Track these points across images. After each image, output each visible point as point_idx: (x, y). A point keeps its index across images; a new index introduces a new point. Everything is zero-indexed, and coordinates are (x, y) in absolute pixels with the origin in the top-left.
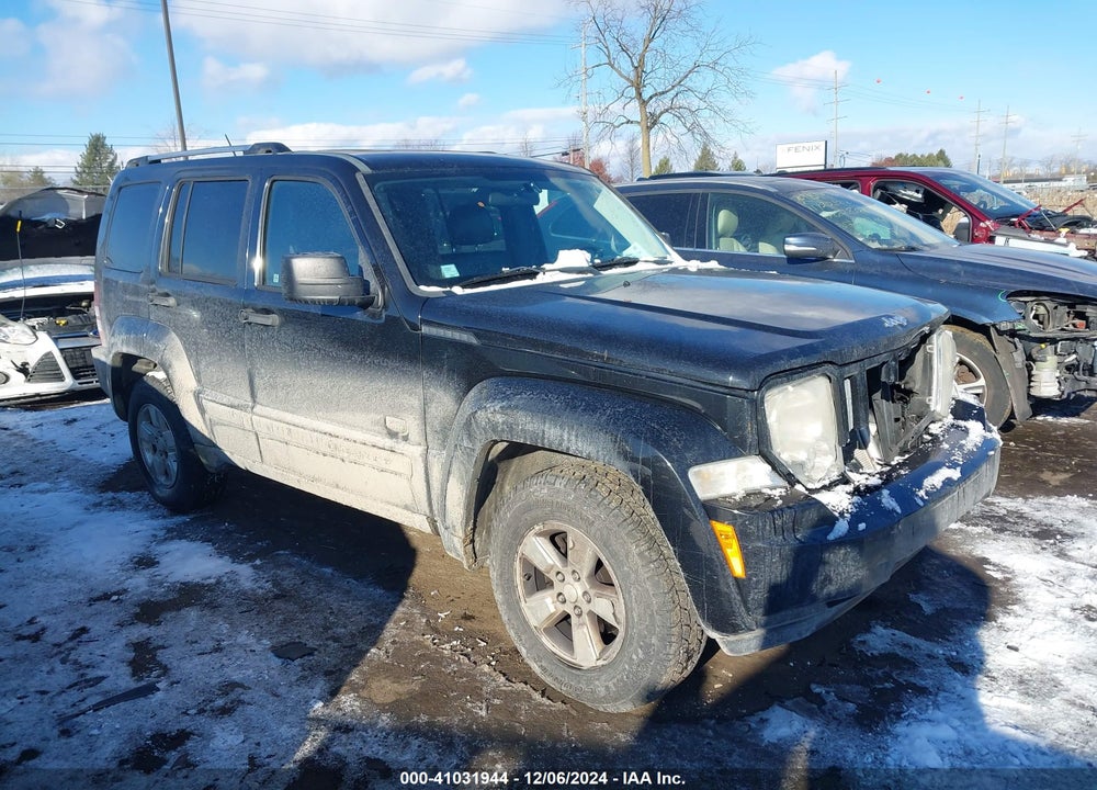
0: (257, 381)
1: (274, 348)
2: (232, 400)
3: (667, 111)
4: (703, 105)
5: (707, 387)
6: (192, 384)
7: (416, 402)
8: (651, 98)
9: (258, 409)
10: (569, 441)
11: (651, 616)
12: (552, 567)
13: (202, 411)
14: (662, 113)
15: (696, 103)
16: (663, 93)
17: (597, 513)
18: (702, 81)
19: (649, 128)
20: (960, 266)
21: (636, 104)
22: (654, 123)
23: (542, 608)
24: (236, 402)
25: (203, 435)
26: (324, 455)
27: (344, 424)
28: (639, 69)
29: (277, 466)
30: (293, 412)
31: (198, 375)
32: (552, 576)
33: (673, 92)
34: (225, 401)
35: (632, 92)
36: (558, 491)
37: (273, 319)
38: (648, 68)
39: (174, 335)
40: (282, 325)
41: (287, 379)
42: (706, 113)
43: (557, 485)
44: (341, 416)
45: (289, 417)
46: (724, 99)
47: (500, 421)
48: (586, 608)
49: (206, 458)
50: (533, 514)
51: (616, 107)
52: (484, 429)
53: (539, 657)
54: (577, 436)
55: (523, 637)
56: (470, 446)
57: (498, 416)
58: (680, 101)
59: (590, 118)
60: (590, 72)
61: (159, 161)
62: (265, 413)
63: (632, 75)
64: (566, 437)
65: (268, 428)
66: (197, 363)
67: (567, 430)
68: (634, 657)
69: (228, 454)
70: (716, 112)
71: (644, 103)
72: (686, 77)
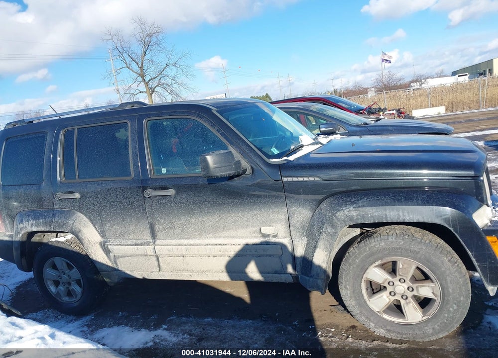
0: (157, 227)
1: (171, 207)
2: (135, 241)
3: (158, 85)
4: (173, 82)
5: (462, 178)
6: (98, 238)
7: (283, 216)
8: (149, 81)
9: (158, 242)
10: (404, 216)
11: (460, 288)
12: (386, 280)
13: (107, 252)
14: (156, 87)
15: (170, 82)
16: (154, 78)
17: (420, 247)
18: (171, 71)
19: (151, 94)
20: (391, 128)
21: (143, 83)
22: (153, 92)
23: (380, 302)
24: (139, 242)
25: (108, 266)
26: (214, 257)
27: (228, 237)
28: (141, 68)
29: (173, 270)
30: (187, 239)
31: (102, 234)
32: (386, 285)
33: (159, 78)
34: (129, 243)
35: (140, 79)
36: (392, 242)
37: (171, 192)
38: (145, 68)
39: (79, 214)
40: (177, 193)
41: (183, 221)
42: (175, 86)
43: (390, 239)
44: (226, 233)
45: (186, 242)
46: (182, 79)
47: (355, 214)
48: (410, 294)
49: (109, 278)
50: (375, 257)
51: (134, 86)
52: (344, 220)
53: (384, 325)
54: (408, 213)
55: (371, 318)
56: (334, 231)
57: (353, 213)
58: (162, 81)
59: (122, 92)
60: (119, 71)
61: (32, 122)
62: (164, 244)
63: (139, 71)
64: (401, 214)
65: (169, 251)
66: (102, 225)
67: (401, 211)
68: (451, 309)
69: (129, 272)
70: (181, 85)
71: (147, 84)
72: (163, 70)
